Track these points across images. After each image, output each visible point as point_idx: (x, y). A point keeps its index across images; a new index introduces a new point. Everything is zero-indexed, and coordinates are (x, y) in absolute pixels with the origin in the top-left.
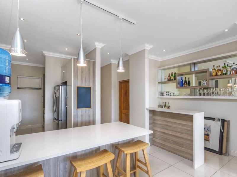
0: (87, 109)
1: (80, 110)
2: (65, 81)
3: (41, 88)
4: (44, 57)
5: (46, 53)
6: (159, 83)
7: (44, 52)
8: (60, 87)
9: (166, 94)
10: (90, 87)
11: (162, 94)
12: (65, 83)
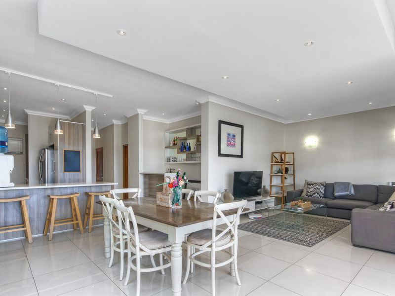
0: (76, 173)
1: (67, 173)
2: (52, 144)
3: (22, 153)
4: (27, 116)
5: (29, 112)
6: (166, 147)
7: (26, 111)
8: (46, 150)
9: (172, 159)
10: (79, 151)
11: (169, 160)
12: (52, 147)
